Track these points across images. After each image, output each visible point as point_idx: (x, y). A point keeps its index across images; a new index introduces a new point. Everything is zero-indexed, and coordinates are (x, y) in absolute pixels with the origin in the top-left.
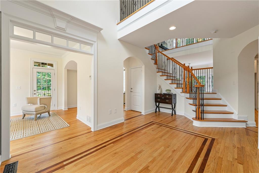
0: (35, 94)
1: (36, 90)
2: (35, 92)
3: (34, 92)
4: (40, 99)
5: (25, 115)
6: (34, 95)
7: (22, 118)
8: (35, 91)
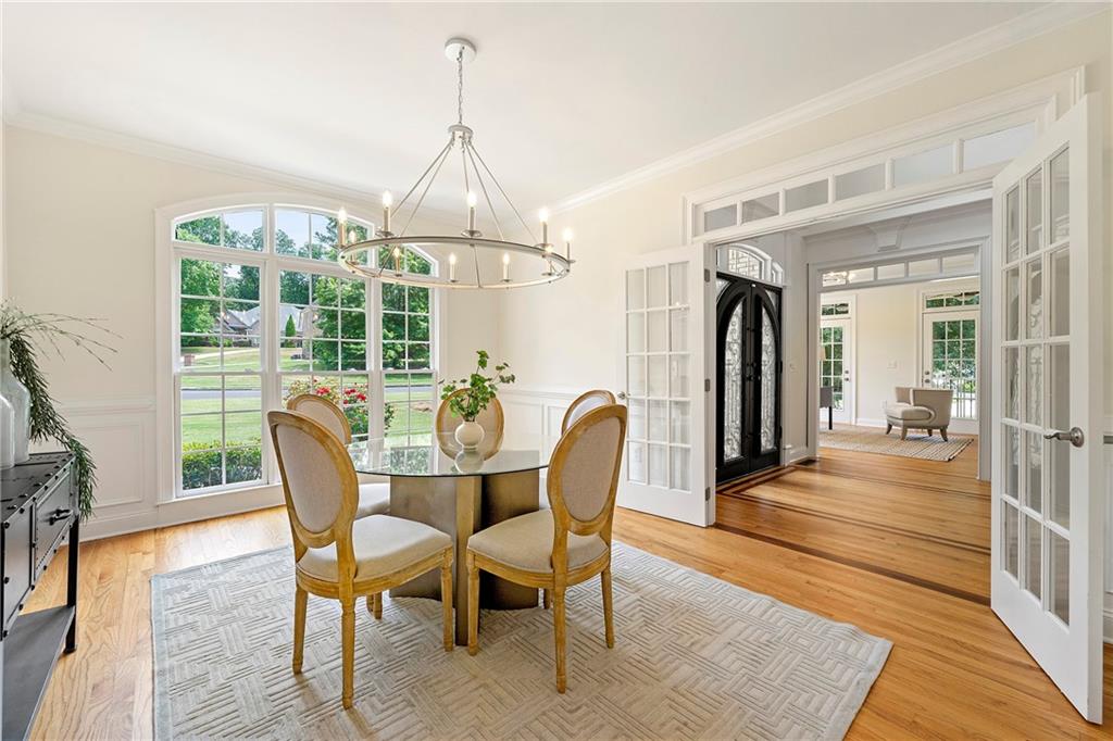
0: (927, 381)
1: (930, 371)
2: (929, 377)
3: (926, 377)
4: (914, 391)
5: (890, 427)
6: (925, 384)
7: (885, 431)
8: (928, 373)
